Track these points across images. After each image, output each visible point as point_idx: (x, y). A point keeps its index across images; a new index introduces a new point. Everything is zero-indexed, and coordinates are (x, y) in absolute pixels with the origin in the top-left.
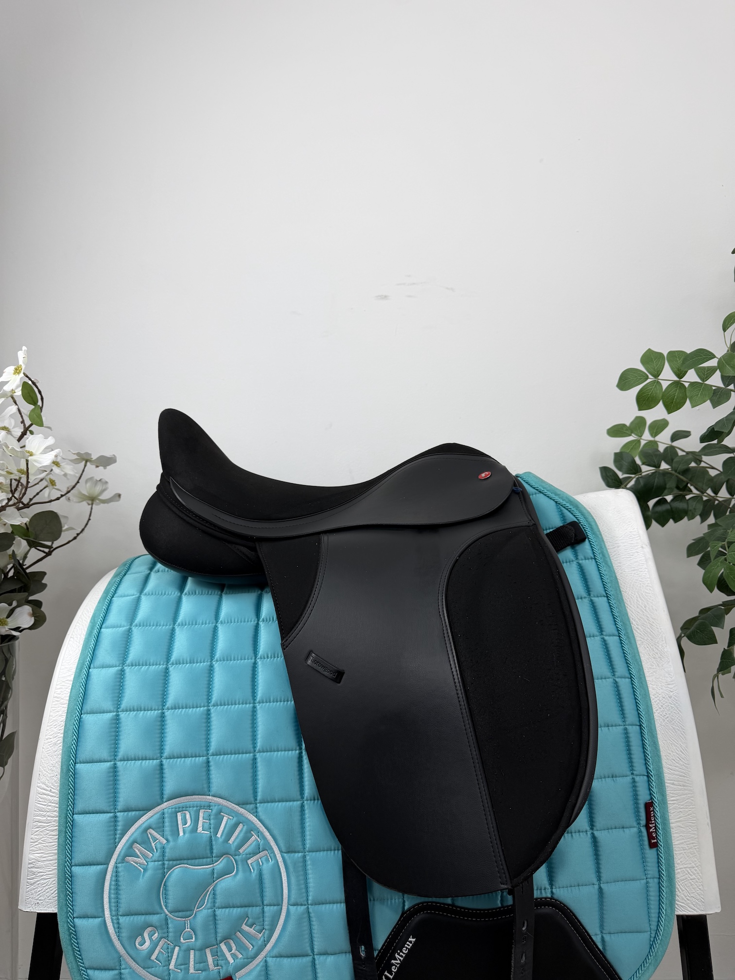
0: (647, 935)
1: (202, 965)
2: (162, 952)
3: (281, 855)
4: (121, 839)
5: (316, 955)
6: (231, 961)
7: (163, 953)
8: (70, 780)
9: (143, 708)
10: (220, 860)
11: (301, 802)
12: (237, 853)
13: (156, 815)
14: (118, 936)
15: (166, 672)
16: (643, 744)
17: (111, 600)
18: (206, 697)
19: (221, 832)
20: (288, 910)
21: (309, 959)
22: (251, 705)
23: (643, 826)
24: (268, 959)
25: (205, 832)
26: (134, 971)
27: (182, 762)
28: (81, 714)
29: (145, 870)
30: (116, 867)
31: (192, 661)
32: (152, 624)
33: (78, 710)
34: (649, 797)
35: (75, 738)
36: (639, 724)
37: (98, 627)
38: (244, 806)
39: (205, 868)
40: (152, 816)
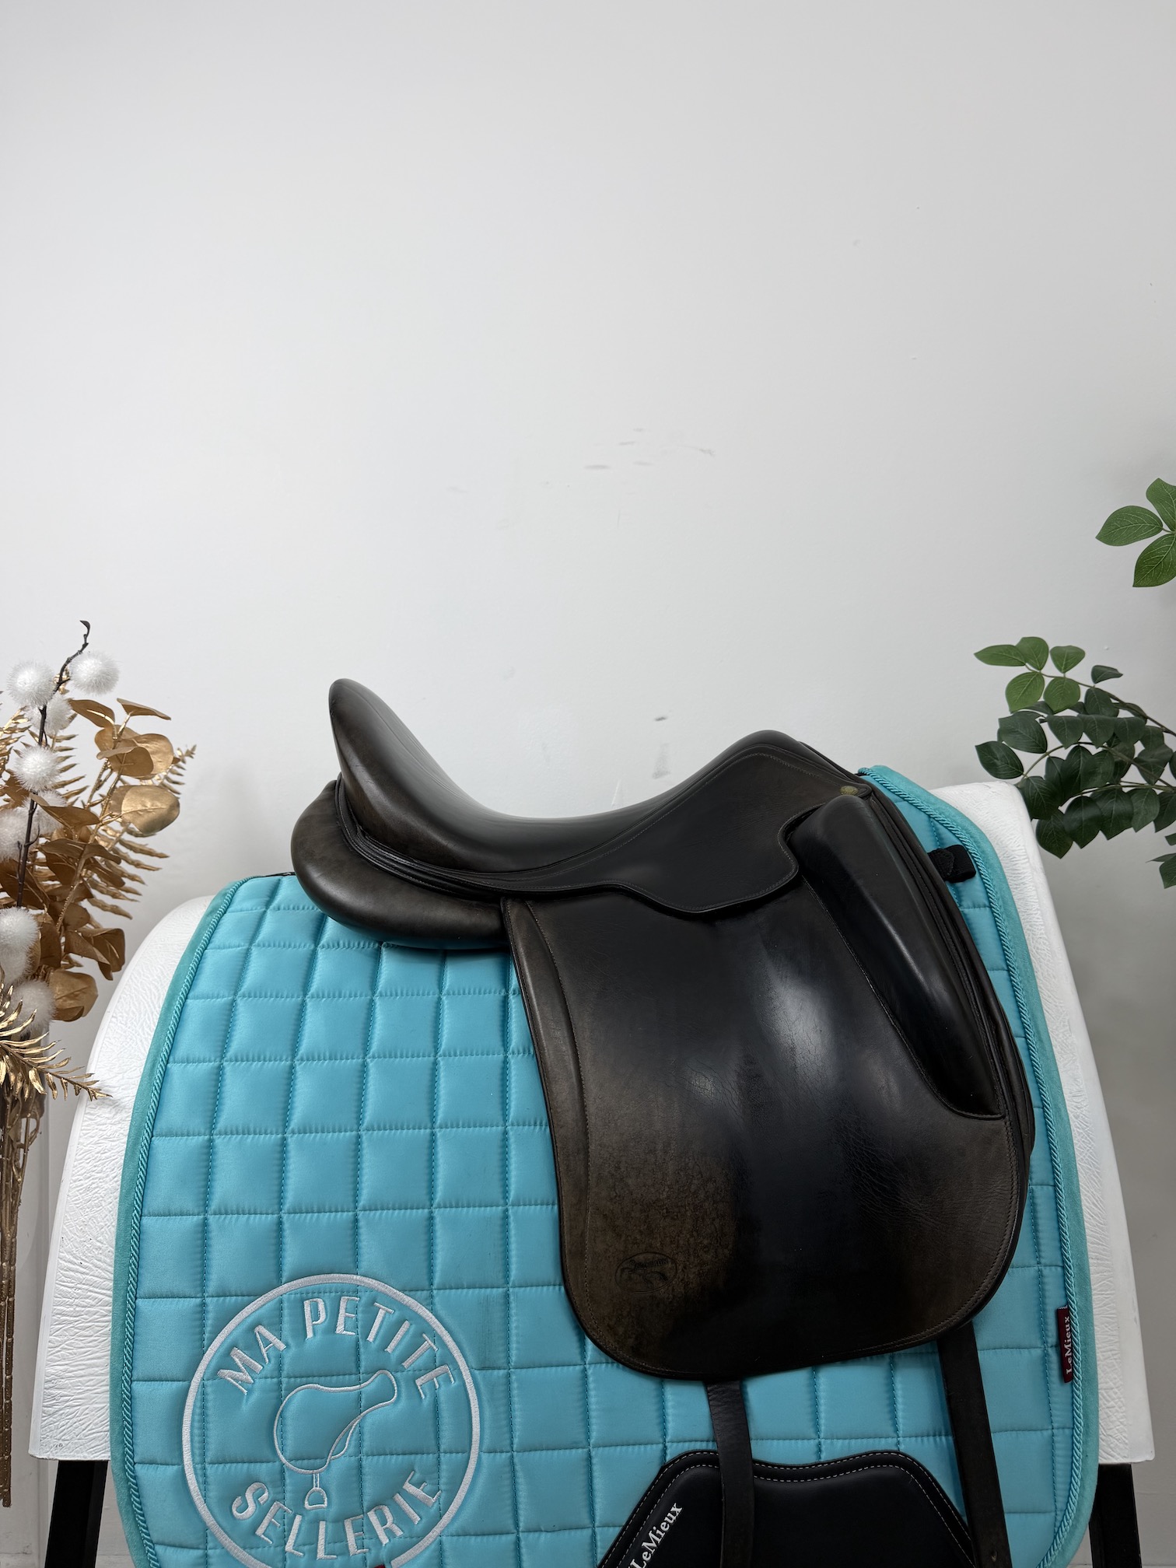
0: (1048, 1518)
1: (338, 1544)
2: (274, 1523)
3: (470, 1372)
4: (212, 1340)
5: (523, 1532)
6: (385, 1540)
7: (276, 1526)
8: (133, 1243)
9: (252, 1130)
10: (373, 1377)
11: (505, 1289)
12: (400, 1368)
13: (269, 1304)
14: (205, 1496)
15: (291, 1071)
16: (1058, 1216)
17: (202, 954)
18: (354, 1115)
19: (374, 1334)
20: (479, 1458)
21: (512, 1538)
22: (428, 1131)
23: (1052, 1347)
24: (444, 1538)
25: (348, 1333)
26: (228, 1553)
27: (314, 1219)
28: (152, 1136)
29: (250, 1391)
30: (203, 1386)
31: (333, 1057)
32: (269, 994)
33: (148, 1129)
34: (1063, 1302)
35: (142, 1175)
36: (1052, 1183)
37: (182, 996)
38: (413, 1293)
39: (346, 1391)
40: (264, 1305)
